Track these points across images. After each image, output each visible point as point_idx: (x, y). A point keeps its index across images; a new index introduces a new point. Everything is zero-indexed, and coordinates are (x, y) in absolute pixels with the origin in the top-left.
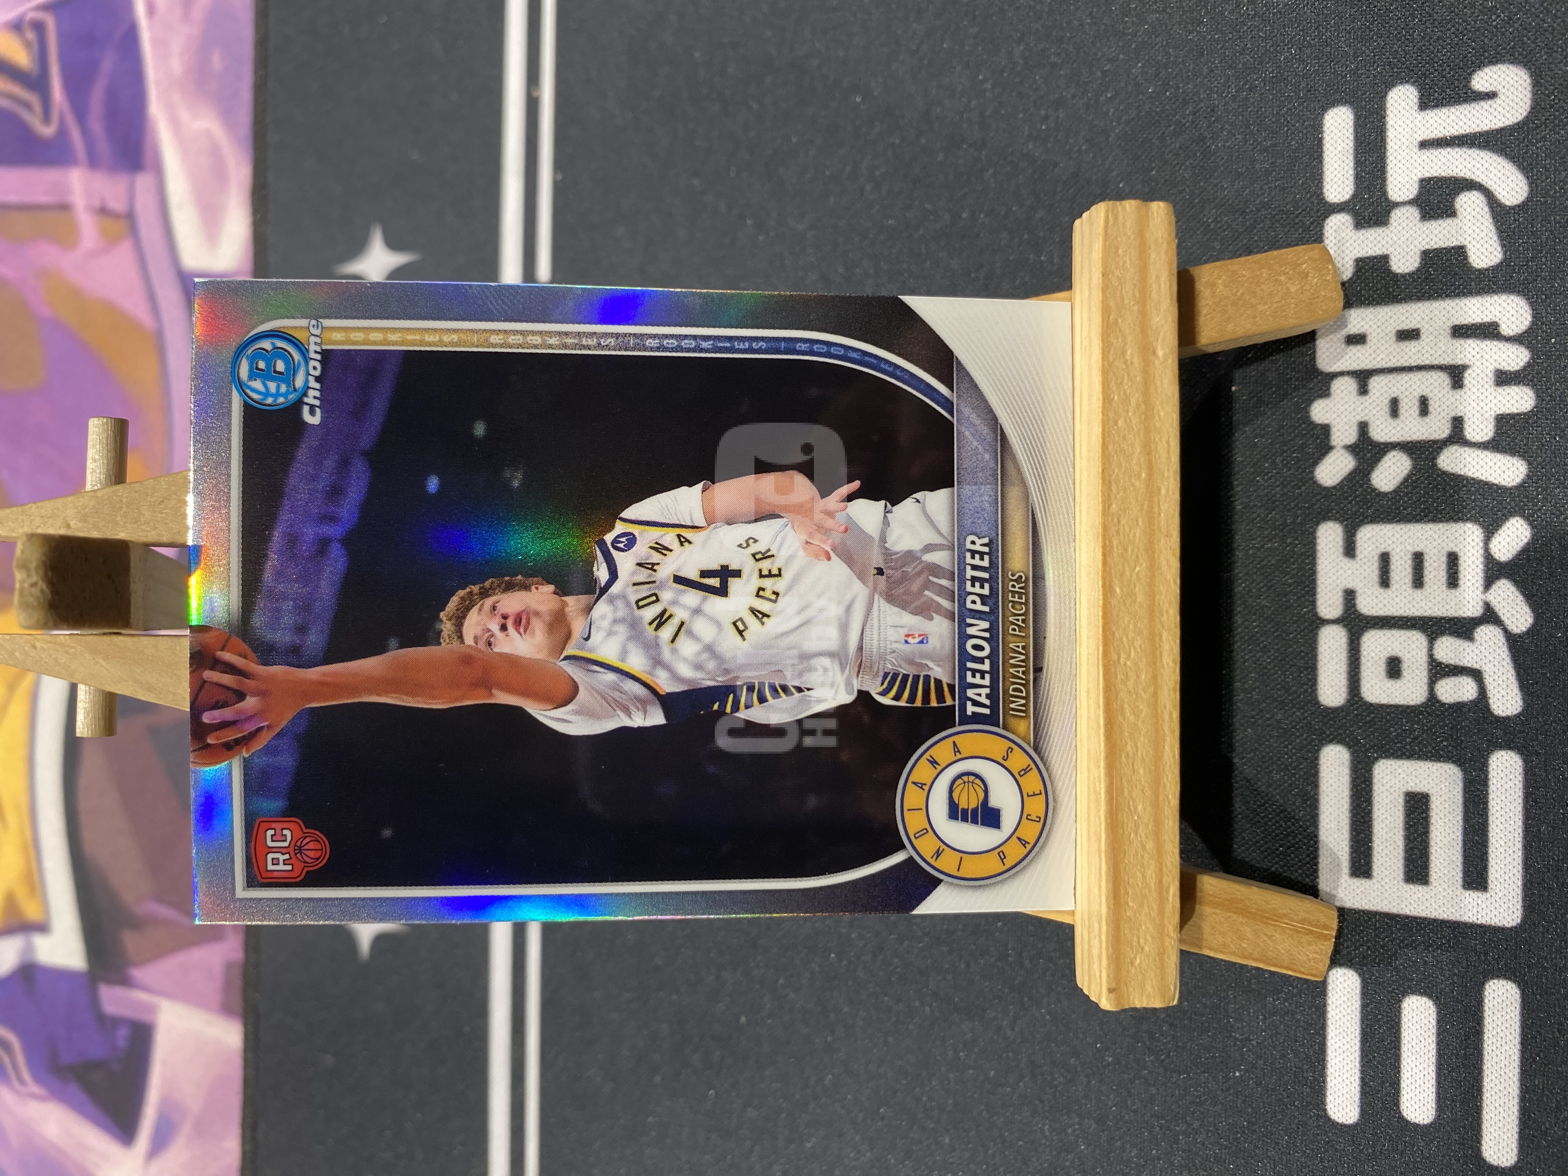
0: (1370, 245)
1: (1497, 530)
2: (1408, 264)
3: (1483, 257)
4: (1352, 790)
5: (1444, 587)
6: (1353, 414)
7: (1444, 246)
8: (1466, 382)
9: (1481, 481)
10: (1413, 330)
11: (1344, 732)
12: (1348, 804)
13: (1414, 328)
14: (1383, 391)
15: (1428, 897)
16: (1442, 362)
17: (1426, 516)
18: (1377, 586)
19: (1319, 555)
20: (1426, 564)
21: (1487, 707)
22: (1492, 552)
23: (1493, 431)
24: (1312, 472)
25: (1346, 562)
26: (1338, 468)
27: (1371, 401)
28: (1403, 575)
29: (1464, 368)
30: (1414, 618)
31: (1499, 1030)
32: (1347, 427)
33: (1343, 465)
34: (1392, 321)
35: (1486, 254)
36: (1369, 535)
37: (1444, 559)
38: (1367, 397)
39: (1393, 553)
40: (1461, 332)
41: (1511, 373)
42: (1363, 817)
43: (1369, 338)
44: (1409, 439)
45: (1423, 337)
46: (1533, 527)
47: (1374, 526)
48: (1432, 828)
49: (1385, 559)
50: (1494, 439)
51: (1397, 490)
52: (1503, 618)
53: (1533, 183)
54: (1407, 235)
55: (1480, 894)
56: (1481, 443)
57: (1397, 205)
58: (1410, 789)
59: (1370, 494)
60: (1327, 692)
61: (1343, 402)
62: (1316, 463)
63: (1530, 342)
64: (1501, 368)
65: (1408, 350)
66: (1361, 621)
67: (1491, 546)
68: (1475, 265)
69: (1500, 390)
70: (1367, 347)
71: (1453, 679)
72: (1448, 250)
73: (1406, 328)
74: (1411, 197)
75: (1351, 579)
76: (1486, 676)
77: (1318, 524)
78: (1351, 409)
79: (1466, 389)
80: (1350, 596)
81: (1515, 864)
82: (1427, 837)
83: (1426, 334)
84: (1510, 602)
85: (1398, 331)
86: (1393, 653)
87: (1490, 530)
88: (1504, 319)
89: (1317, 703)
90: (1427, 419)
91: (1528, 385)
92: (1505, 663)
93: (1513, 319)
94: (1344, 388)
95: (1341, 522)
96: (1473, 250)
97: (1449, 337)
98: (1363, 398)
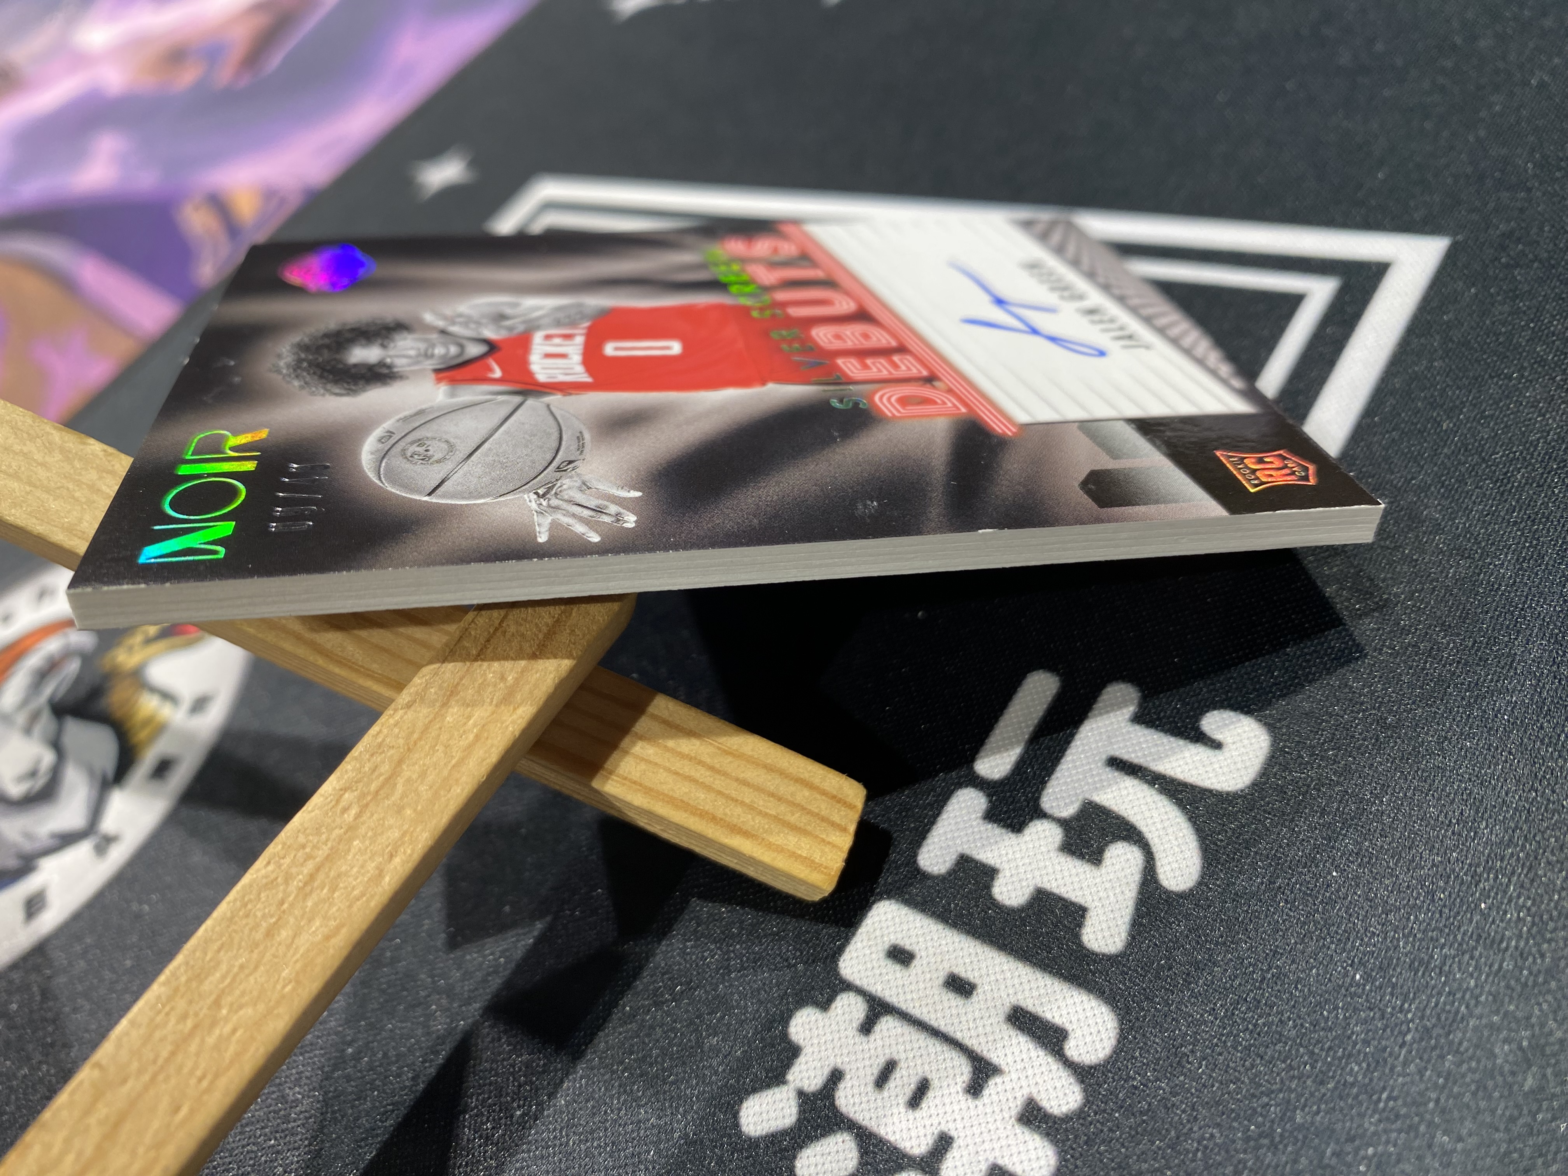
0: (986, 848)
2: (1014, 894)
3: (1100, 936)
6: (837, 1053)
7: (1064, 895)
8: (986, 1091)
10: (970, 984)
13: (971, 980)
14: (888, 1043)
16: (975, 1047)
24: (740, 1100)
26: (770, 1116)
27: (867, 1046)
29: (995, 1071)
32: (817, 1065)
33: (783, 1113)
35: (1106, 932)
38: (865, 1040)
40: (1019, 1018)
41: (1046, 1115)
43: (914, 963)
44: (874, 1129)
45: (974, 998)
53: (1207, 875)
54: (1034, 859)
57: (1045, 814)
61: (838, 1028)
62: (754, 1091)
63: (1091, 1085)
64: (1037, 1098)
65: (947, 1005)
68: (1086, 940)
69: (1019, 1129)
70: (906, 972)
72: (1066, 904)
73: (963, 975)
74: (1065, 815)
78: (838, 1043)
79: (980, 1102)
83: (979, 997)
85: (952, 974)
90: (911, 1115)
91: (1055, 1145)
93: (1088, 1039)
94: (848, 1010)
96: (1094, 920)
97: (1002, 1018)
98: (860, 1039)
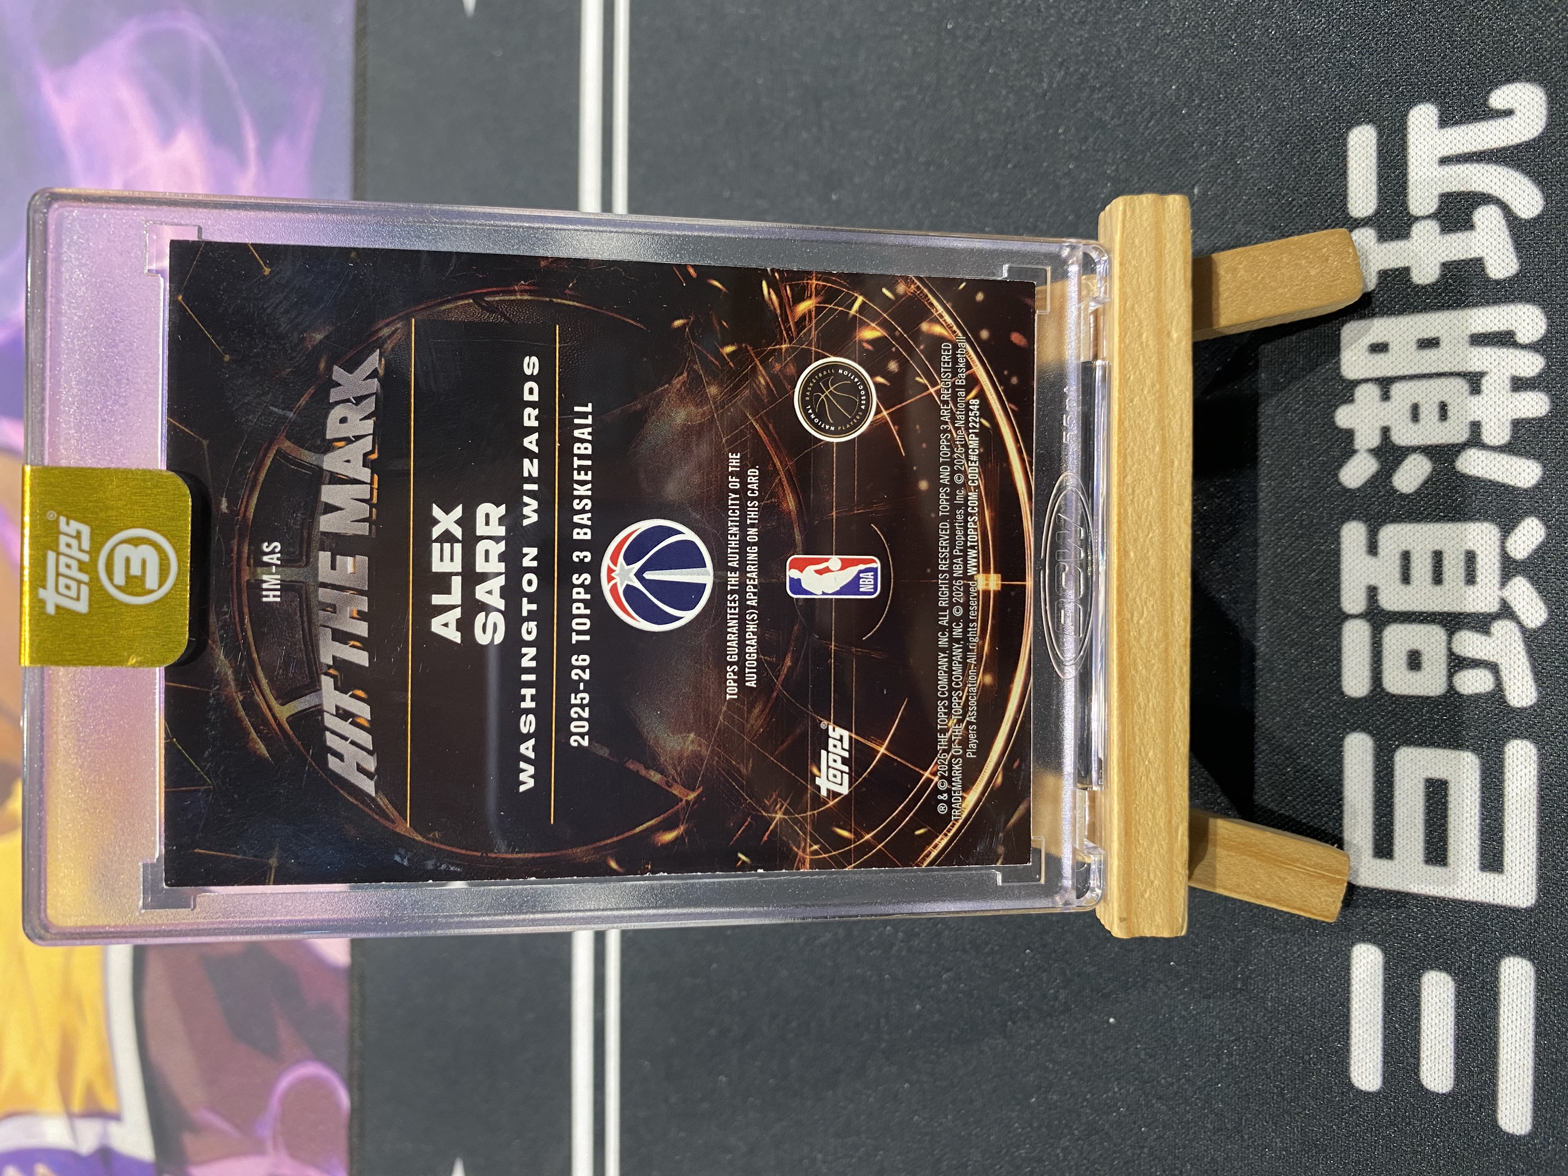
0: (1392, 258)
1: (1513, 529)
2: (1428, 275)
3: (1500, 268)
4: (1375, 776)
5: (1462, 584)
6: (1376, 418)
7: (1462, 258)
8: (1483, 388)
9: (1498, 483)
10: (1434, 339)
11: (1368, 721)
12: (1371, 789)
13: (1433, 336)
14: (1404, 397)
15: (1447, 878)
16: (1461, 370)
17: (1445, 517)
18: (1398, 582)
19: (1343, 553)
20: (1445, 562)
21: (1503, 697)
22: (1508, 550)
23: (1509, 434)
24: (1336, 475)
25: (1370, 560)
26: (1361, 471)
27: (1393, 406)
28: (1423, 571)
29: (1482, 374)
30: (1434, 614)
31: (1514, 1005)
32: (1370, 431)
33: (1366, 467)
34: (1412, 330)
35: (1503, 264)
36: (1391, 534)
37: (1462, 557)
38: (1389, 403)
39: (1413, 552)
40: (1479, 340)
41: (1527, 379)
42: (1385, 802)
43: (1390, 347)
44: (1429, 443)
45: (1442, 345)
46: (1548, 527)
47: (1396, 525)
48: (1450, 812)
49: (1406, 557)
50: (1510, 443)
51: (1417, 492)
52: (1518, 613)
53: (1547, 198)
54: (1428, 248)
55: (1496, 875)
56: (1498, 447)
57: (1417, 219)
58: (1430, 776)
59: (1391, 495)
60: (1352, 684)
61: (1367, 407)
62: (1340, 466)
63: (1544, 350)
64: (1518, 375)
65: (1427, 357)
66: (1383, 616)
67: (1508, 544)
68: (1491, 275)
69: (1516, 395)
70: (1389, 355)
71: (1470, 671)
72: (1467, 262)
73: (1426, 337)
74: (1431, 211)
75: (1373, 575)
76: (1502, 667)
77: (1343, 523)
78: (1374, 414)
79: (1483, 395)
80: (1372, 592)
81: (1530, 847)
82: (1446, 822)
83: (1445, 342)
84: (1525, 597)
85: (1419, 340)
86: (1414, 647)
87: (1507, 529)
88: (1520, 328)
89: (1342, 693)
90: (1446, 424)
91: (1543, 391)
92: (1520, 656)
93: (1529, 328)
94: (1367, 394)
95: (1365, 522)
96: (1491, 261)
97: (1467, 345)
98: (1386, 404)
